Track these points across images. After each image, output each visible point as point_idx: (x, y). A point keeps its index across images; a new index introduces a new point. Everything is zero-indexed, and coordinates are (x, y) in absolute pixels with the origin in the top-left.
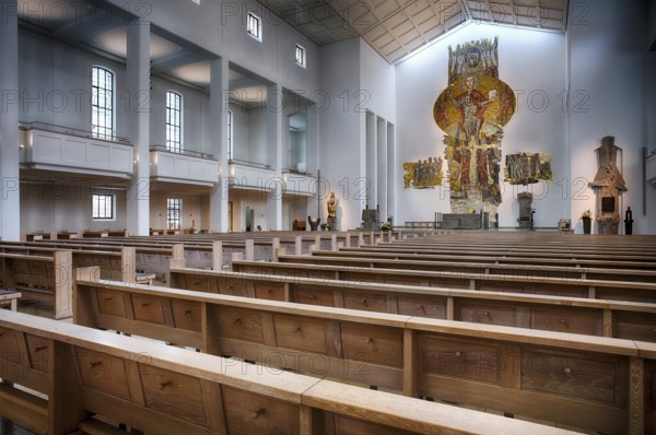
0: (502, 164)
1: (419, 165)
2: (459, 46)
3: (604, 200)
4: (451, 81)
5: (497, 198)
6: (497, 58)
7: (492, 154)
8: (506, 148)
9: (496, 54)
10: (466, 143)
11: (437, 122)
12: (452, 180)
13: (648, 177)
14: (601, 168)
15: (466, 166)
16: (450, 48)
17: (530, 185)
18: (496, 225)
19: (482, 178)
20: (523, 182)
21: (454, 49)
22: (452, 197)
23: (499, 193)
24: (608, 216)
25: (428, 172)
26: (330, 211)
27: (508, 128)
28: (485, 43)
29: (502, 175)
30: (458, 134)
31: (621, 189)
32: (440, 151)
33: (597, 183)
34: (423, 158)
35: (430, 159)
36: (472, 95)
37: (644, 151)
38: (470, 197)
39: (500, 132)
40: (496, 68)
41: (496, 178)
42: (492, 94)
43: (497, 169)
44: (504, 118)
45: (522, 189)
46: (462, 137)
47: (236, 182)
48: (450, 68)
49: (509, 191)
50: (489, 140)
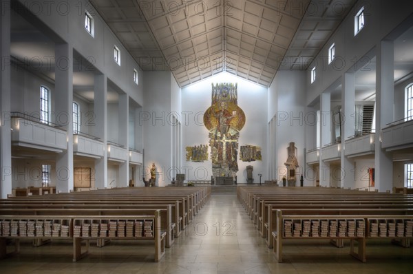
0: (239, 151)
1: (195, 148)
2: (217, 84)
3: (290, 171)
4: (213, 103)
5: (236, 169)
6: (236, 94)
7: (235, 145)
8: (241, 142)
9: (236, 92)
10: (221, 138)
11: (205, 125)
12: (213, 158)
13: (307, 162)
14: (289, 156)
15: (221, 150)
16: (213, 85)
17: (252, 162)
18: (236, 182)
19: (228, 158)
20: (249, 161)
21: (215, 85)
22: (213, 167)
23: (237, 166)
24: (292, 178)
25: (200, 152)
26: (152, 174)
27: (242, 132)
28: (231, 85)
29: (239, 156)
30: (216, 133)
31: (297, 166)
32: (207, 142)
33: (288, 163)
34: (198, 145)
35: (201, 146)
36: (224, 113)
37: (305, 150)
38: (223, 167)
39: (238, 134)
40: (236, 99)
41: (236, 158)
42: (234, 113)
43: (236, 153)
44: (240, 126)
45: (248, 164)
46: (219, 135)
47: (111, 156)
48: (213, 95)
49: (242, 165)
50: (232, 138)
